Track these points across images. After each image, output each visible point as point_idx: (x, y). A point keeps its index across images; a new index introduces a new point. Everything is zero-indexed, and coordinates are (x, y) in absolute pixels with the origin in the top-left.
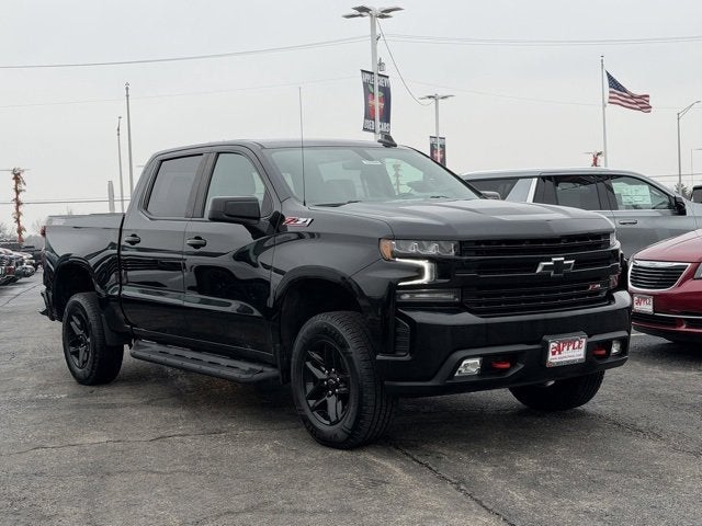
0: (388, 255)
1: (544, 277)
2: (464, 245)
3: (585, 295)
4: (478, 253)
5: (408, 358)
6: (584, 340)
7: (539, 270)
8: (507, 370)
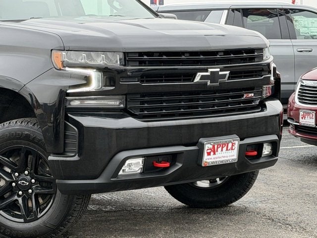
0: (60, 66)
1: (201, 86)
2: (128, 57)
3: (239, 103)
4: (141, 63)
5: (76, 158)
6: (237, 143)
7: (197, 79)
8: (166, 169)
